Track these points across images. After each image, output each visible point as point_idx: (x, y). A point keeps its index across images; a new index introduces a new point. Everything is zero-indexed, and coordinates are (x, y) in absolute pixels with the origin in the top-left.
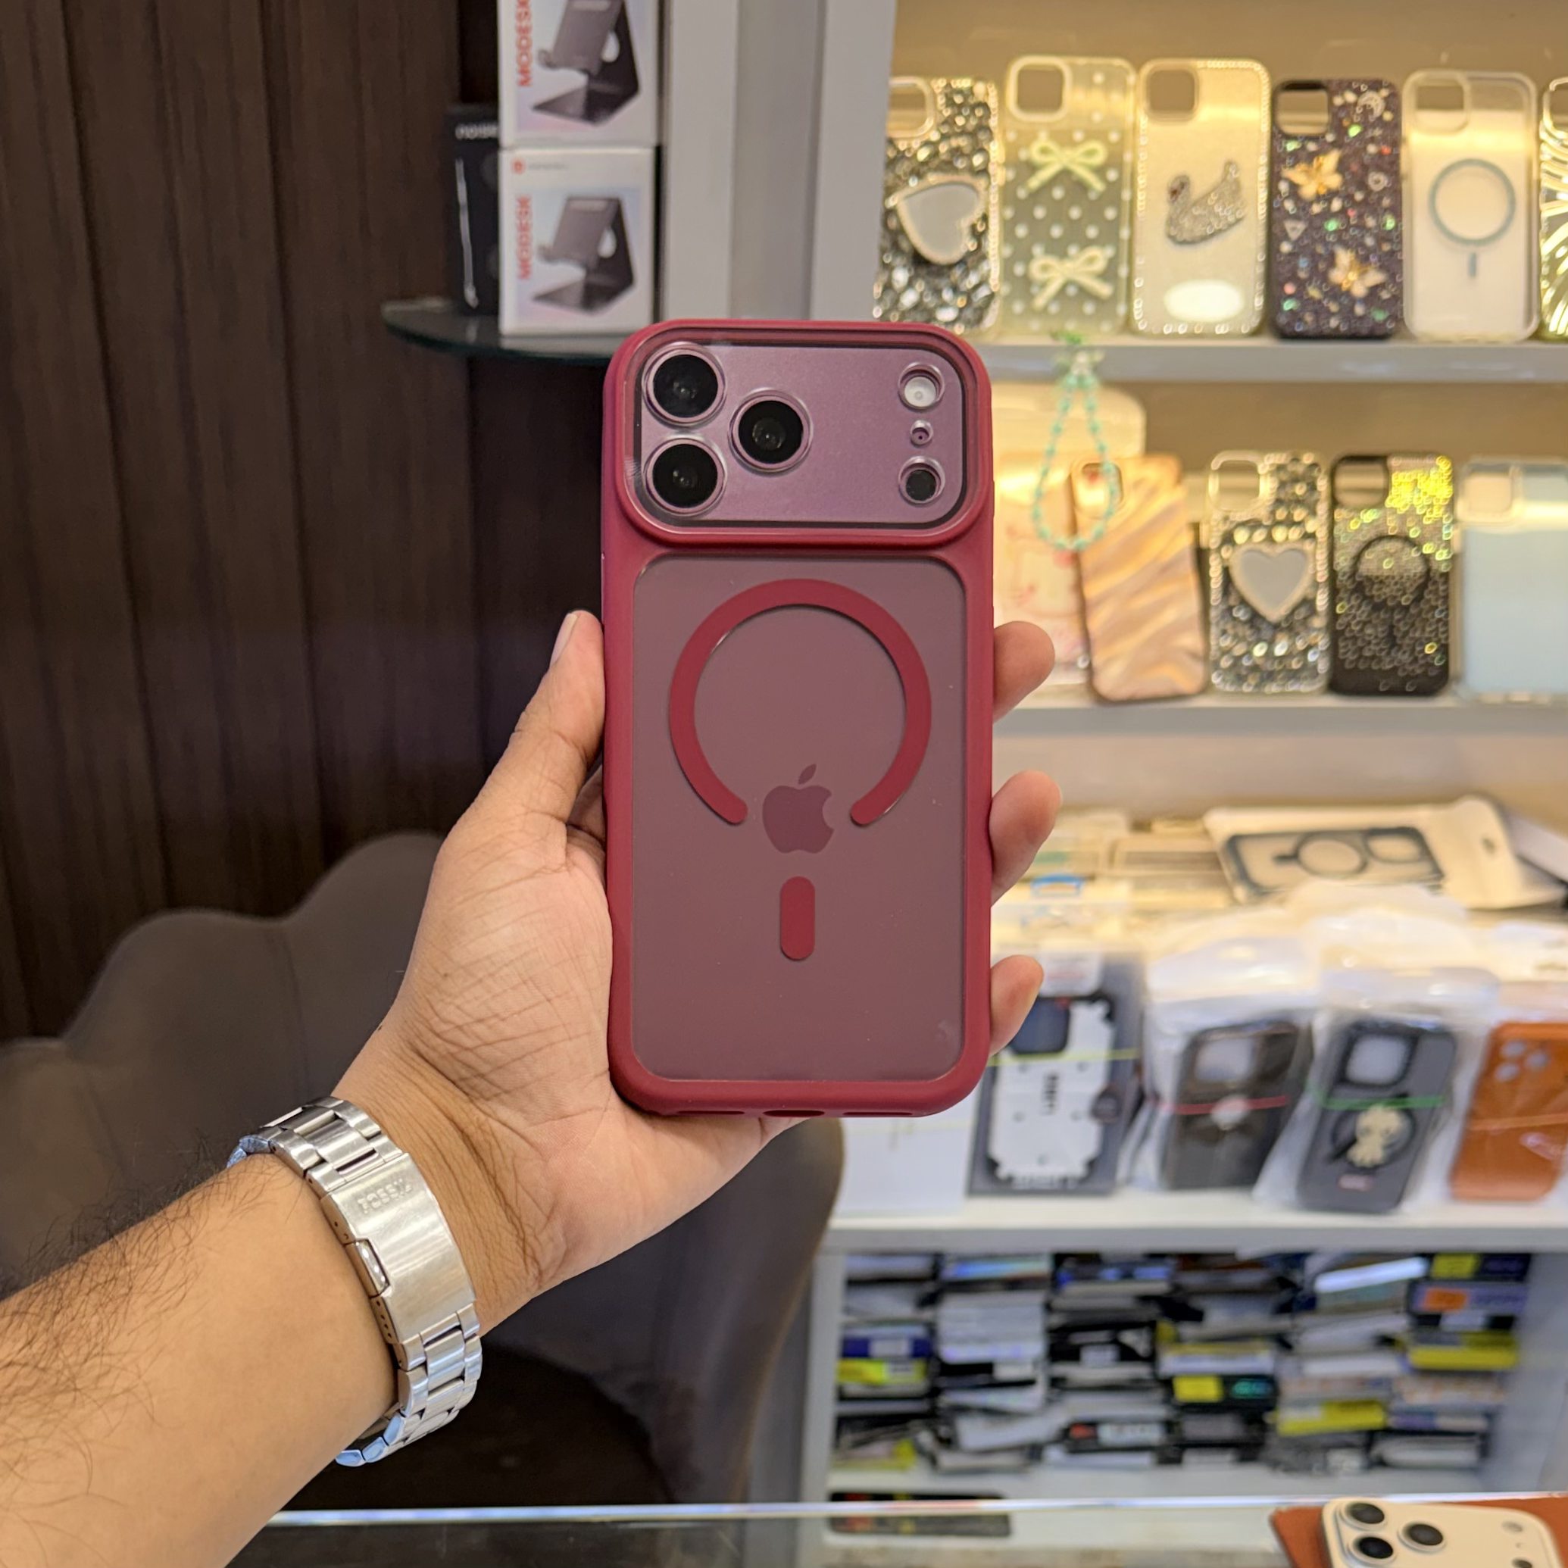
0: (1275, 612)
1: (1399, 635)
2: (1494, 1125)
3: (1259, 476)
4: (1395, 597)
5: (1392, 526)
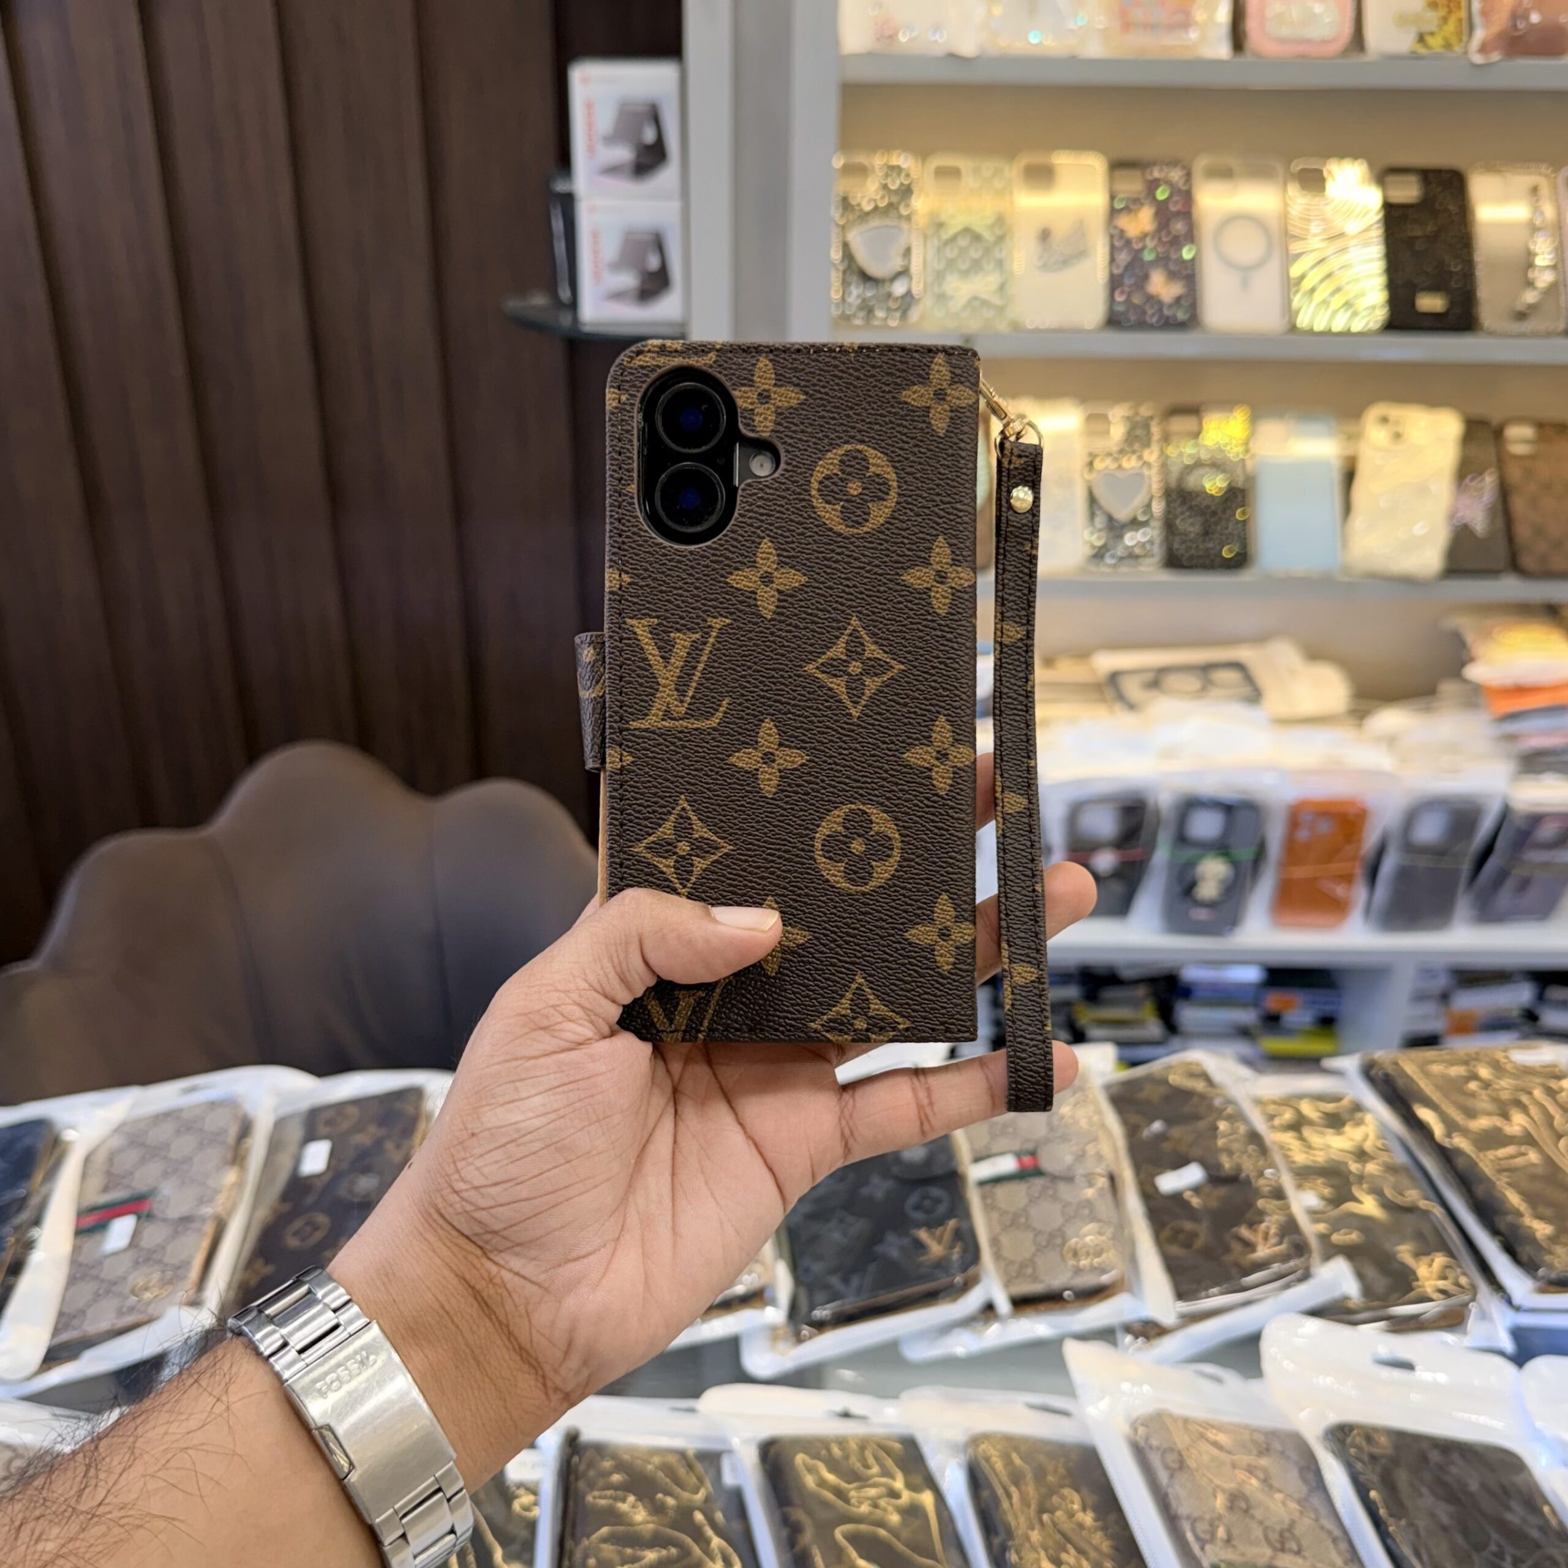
0: (1122, 514)
1: (1210, 531)
3: (1109, 423)
4: (1206, 507)
5: (1204, 457)
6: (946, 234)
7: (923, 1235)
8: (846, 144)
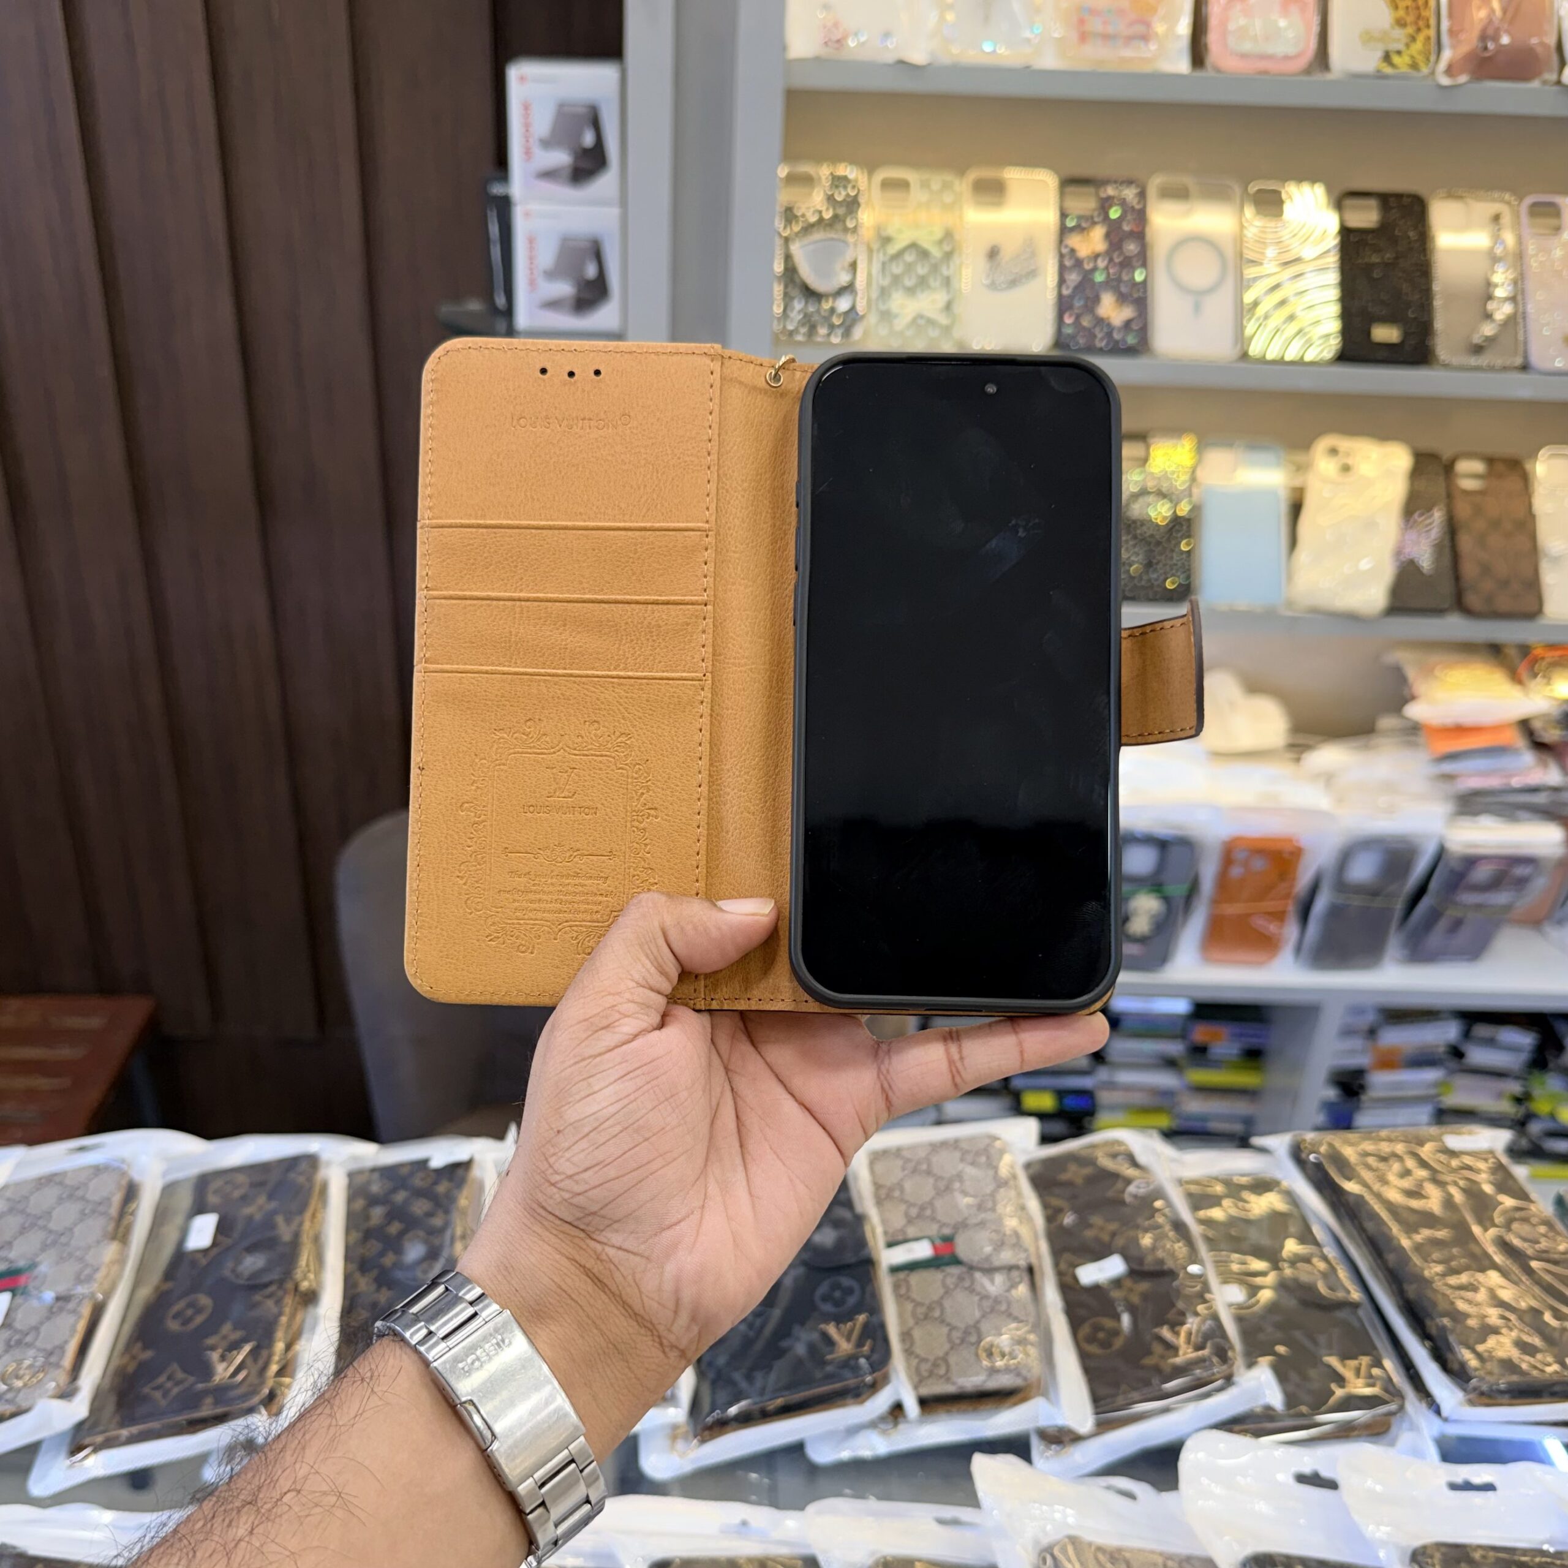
1: (1155, 561)
2: (1232, 909)
4: (1152, 536)
5: (1151, 485)
6: (893, 249)
7: (831, 1329)
8: (789, 155)
